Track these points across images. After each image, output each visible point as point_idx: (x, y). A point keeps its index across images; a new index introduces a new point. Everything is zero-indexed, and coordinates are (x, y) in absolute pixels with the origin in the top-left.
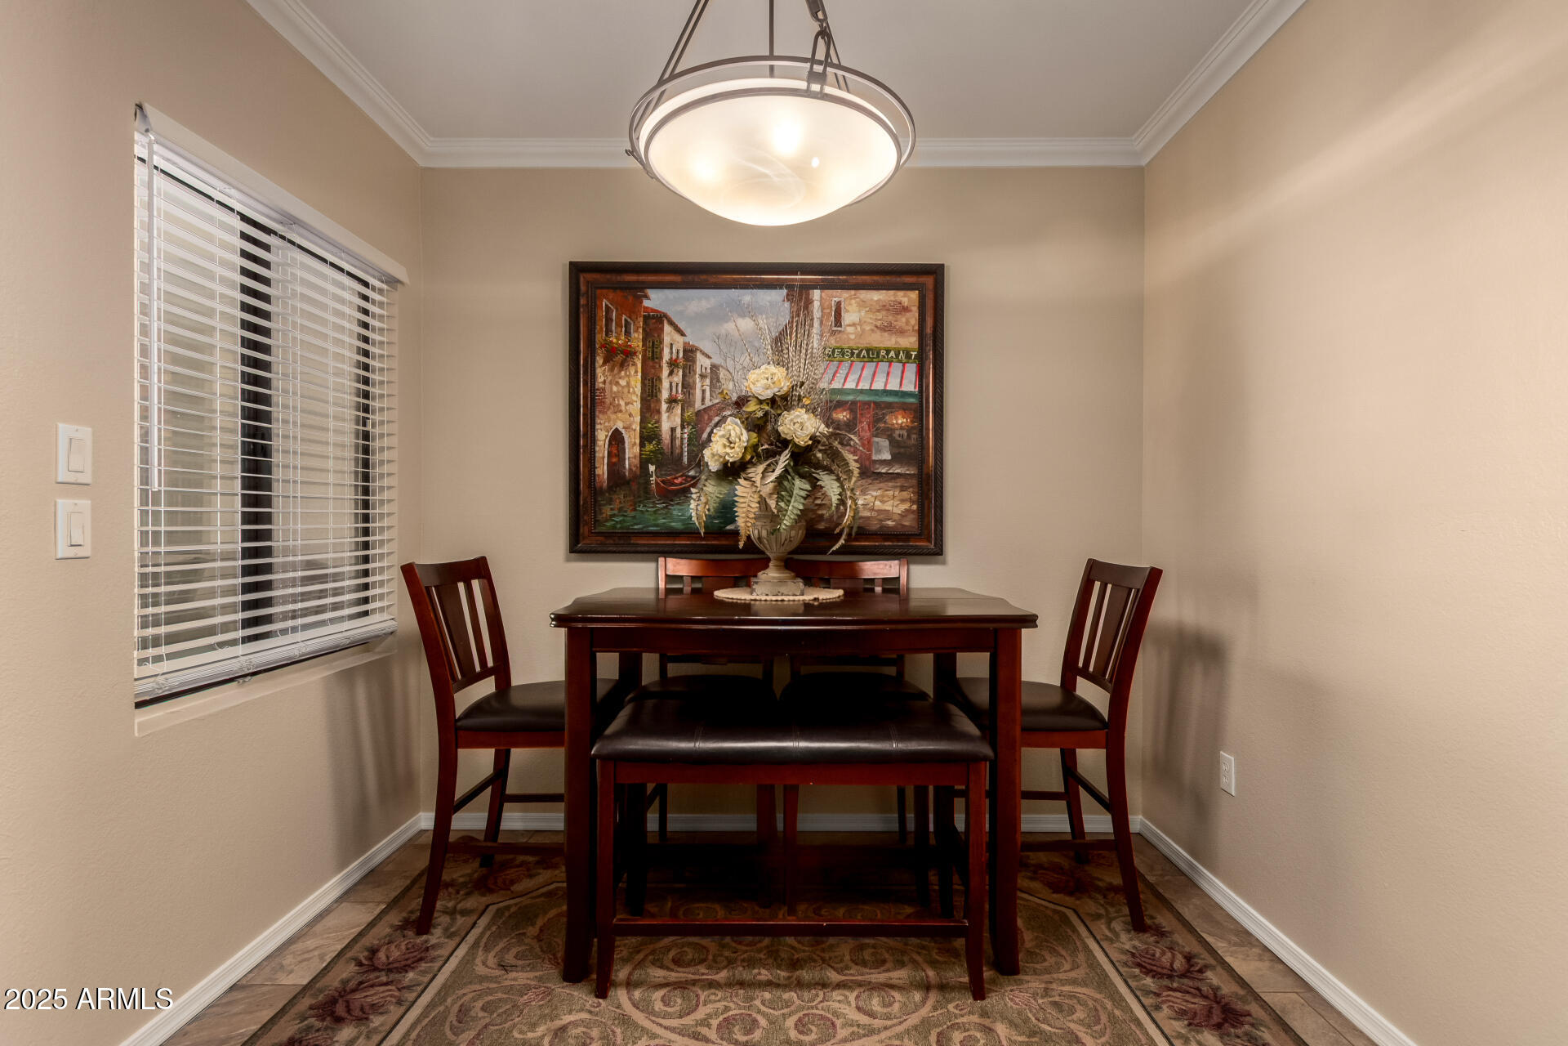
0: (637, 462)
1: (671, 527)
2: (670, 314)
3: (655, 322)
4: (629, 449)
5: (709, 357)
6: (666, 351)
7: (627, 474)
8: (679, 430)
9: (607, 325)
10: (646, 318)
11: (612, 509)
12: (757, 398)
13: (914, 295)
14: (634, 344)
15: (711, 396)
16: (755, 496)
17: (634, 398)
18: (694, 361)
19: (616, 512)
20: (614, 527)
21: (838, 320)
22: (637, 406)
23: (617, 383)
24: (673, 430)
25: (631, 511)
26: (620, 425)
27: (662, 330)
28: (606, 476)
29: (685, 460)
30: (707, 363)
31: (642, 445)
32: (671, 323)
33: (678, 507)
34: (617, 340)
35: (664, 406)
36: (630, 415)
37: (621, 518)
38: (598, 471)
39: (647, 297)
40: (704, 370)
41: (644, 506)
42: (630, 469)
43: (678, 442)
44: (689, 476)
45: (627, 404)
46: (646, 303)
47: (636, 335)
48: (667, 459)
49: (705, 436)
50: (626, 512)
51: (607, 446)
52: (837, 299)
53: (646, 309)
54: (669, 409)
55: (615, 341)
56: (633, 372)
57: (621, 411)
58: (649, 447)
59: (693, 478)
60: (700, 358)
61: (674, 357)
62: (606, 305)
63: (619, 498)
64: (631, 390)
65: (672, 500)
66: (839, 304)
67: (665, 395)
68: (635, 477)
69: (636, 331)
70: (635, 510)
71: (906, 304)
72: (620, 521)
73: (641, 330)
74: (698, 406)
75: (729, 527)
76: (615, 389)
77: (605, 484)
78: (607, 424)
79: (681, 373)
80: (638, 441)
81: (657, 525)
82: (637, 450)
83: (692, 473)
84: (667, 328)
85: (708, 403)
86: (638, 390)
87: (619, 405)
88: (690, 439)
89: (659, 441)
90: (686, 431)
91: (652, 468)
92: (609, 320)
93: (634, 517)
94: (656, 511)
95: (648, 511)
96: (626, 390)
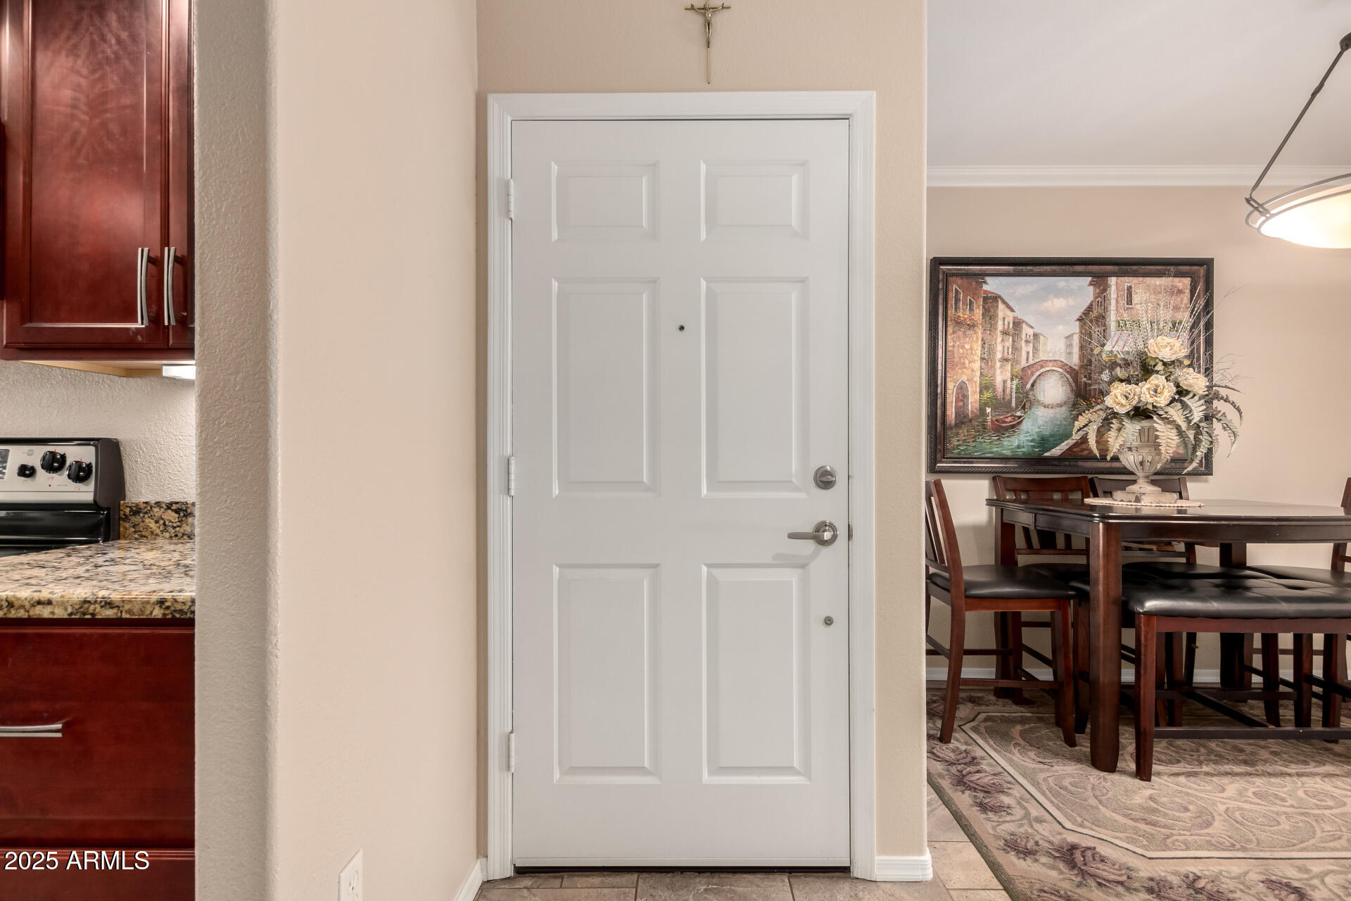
0: (977, 405)
1: (1003, 454)
2: (1002, 296)
3: (991, 301)
4: (971, 396)
5: (1032, 328)
6: (1000, 323)
7: (970, 414)
8: (1009, 382)
9: (956, 303)
10: (985, 299)
11: (958, 441)
13: (1187, 281)
14: (976, 318)
15: (1034, 356)
17: (976, 358)
18: (1021, 331)
19: (961, 443)
20: (959, 453)
21: (1130, 301)
22: (977, 365)
23: (963, 347)
24: (1005, 382)
25: (973, 442)
26: (965, 378)
27: (997, 307)
28: (954, 416)
29: (1013, 404)
30: (1031, 332)
31: (981, 392)
32: (1004, 302)
33: (1009, 439)
34: (963, 314)
35: (998, 364)
36: (973, 370)
37: (965, 447)
38: (948, 413)
39: (985, 282)
40: (1028, 337)
41: (982, 438)
42: (972, 411)
43: (1008, 391)
44: (1017, 417)
45: (970, 362)
46: (985, 287)
47: (978, 311)
48: (1001, 404)
49: (1028, 386)
50: (969, 442)
51: (954, 394)
52: (1129, 285)
53: (986, 292)
54: (1001, 367)
55: (961, 315)
56: (975, 339)
57: (965, 368)
58: (987, 395)
59: (1020, 417)
60: (1025, 328)
61: (1006, 327)
62: (956, 289)
63: (963, 432)
64: (973, 352)
65: (1003, 434)
66: (1129, 288)
67: (999, 356)
68: (976, 417)
69: (978, 308)
70: (974, 441)
71: (1180, 288)
72: (964, 450)
73: (981, 307)
74: (1024, 364)
75: (1046, 454)
76: (961, 351)
77: (953, 422)
78: (955, 377)
79: (1011, 339)
80: (978, 390)
81: (992, 453)
82: (977, 396)
83: (1018, 414)
84: (1001, 306)
85: (1031, 362)
86: (979, 353)
87: (964, 363)
88: (1017, 389)
89: (994, 390)
90: (1014, 382)
91: (988, 410)
92: (957, 300)
93: (974, 447)
94: (990, 443)
95: (984, 442)
96: (970, 352)
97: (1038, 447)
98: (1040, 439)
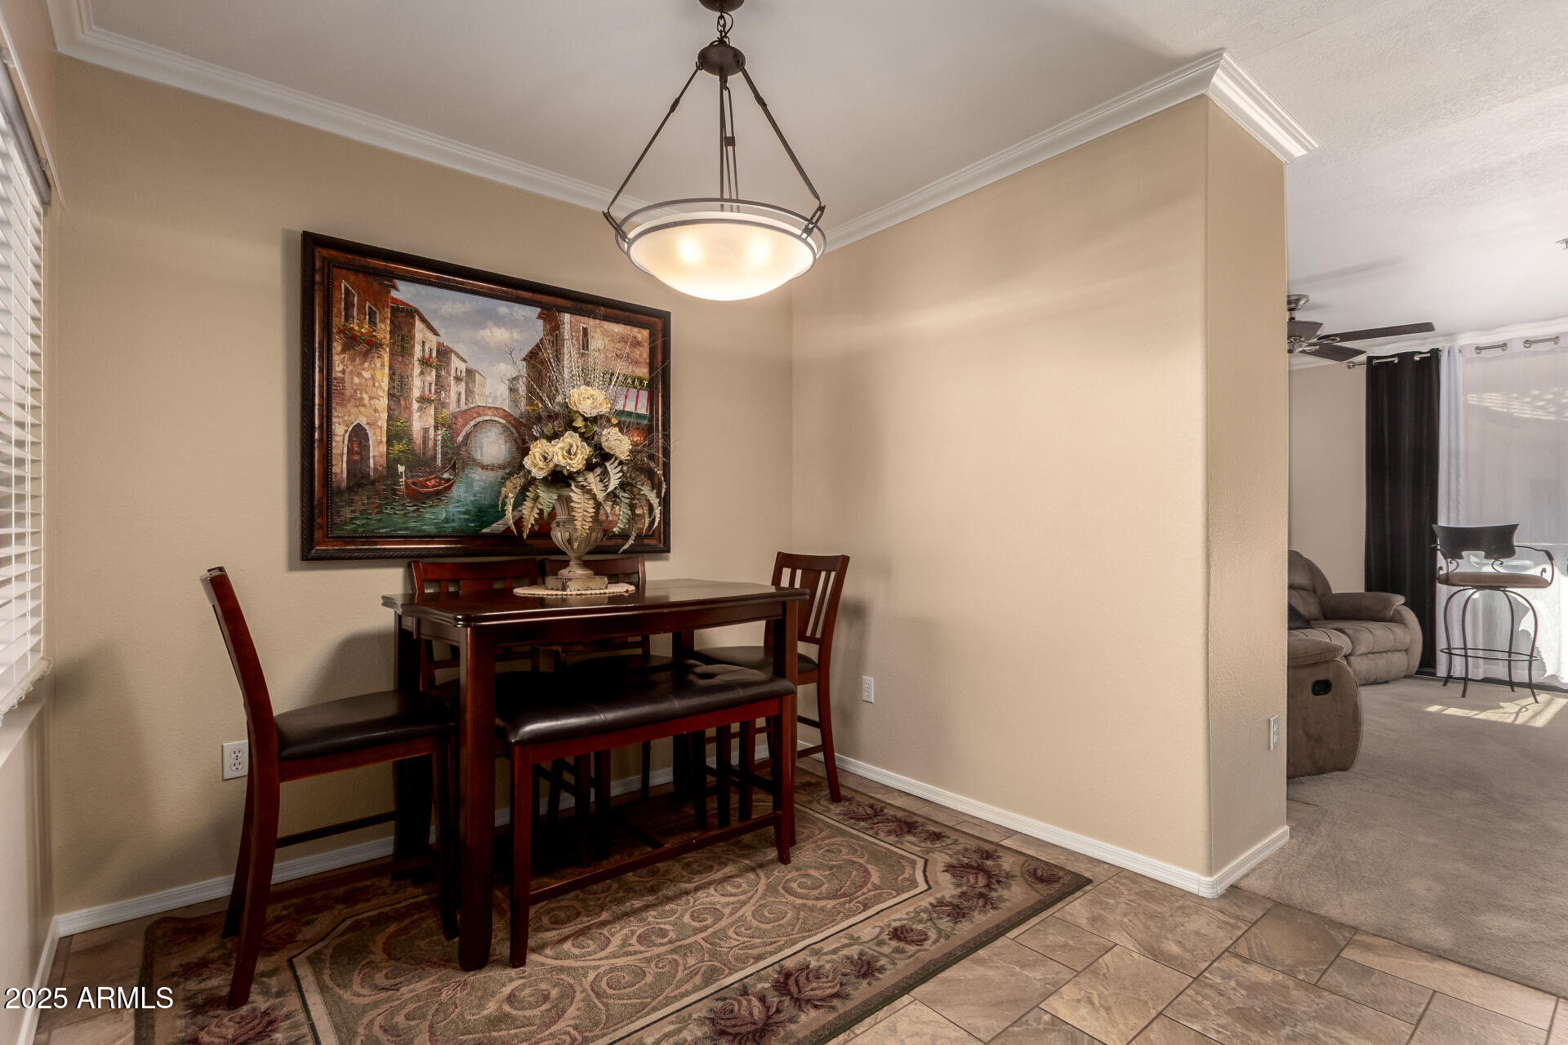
0: (383, 461)
1: (423, 531)
2: (421, 310)
3: (404, 316)
4: (374, 447)
5: (465, 361)
6: (418, 348)
7: (372, 474)
8: (432, 431)
9: (346, 309)
10: (394, 311)
11: (352, 511)
12: (583, 416)
13: (646, 333)
14: (380, 335)
15: (466, 399)
16: (590, 502)
17: (381, 393)
18: (448, 364)
19: (357, 515)
20: (355, 531)
21: (585, 346)
22: (384, 402)
23: (359, 375)
24: (426, 430)
25: (377, 513)
26: (363, 421)
27: (413, 325)
28: (345, 475)
29: (439, 462)
30: (462, 366)
31: (389, 443)
32: (424, 320)
33: (432, 510)
34: (360, 327)
35: (416, 405)
36: (376, 411)
37: (365, 521)
38: (336, 469)
39: (395, 288)
40: (459, 373)
41: (391, 509)
42: (375, 469)
43: (431, 444)
44: (444, 479)
45: (371, 398)
46: (394, 294)
47: (383, 326)
48: (419, 462)
49: (460, 439)
50: (370, 514)
51: (346, 442)
52: (585, 326)
53: (394, 300)
54: (420, 409)
55: (356, 328)
56: (378, 365)
57: (364, 405)
58: (398, 447)
59: (448, 480)
60: (455, 363)
61: (427, 355)
62: (346, 288)
63: (361, 499)
64: (377, 384)
65: (424, 503)
66: (585, 330)
67: (416, 393)
68: (381, 478)
69: (383, 321)
70: (380, 512)
71: (640, 339)
72: (363, 525)
73: (388, 322)
74: (453, 407)
75: (484, 531)
76: (356, 380)
77: (344, 484)
78: (346, 418)
79: (434, 373)
80: (384, 439)
81: (407, 529)
82: (383, 448)
83: (446, 476)
84: (419, 325)
85: (463, 407)
86: (385, 385)
87: (362, 399)
88: (444, 441)
89: (410, 440)
90: (440, 432)
91: (401, 469)
92: (349, 305)
93: (380, 520)
94: (404, 514)
95: (396, 514)
96: (370, 383)
97: (474, 521)
98: (477, 510)
